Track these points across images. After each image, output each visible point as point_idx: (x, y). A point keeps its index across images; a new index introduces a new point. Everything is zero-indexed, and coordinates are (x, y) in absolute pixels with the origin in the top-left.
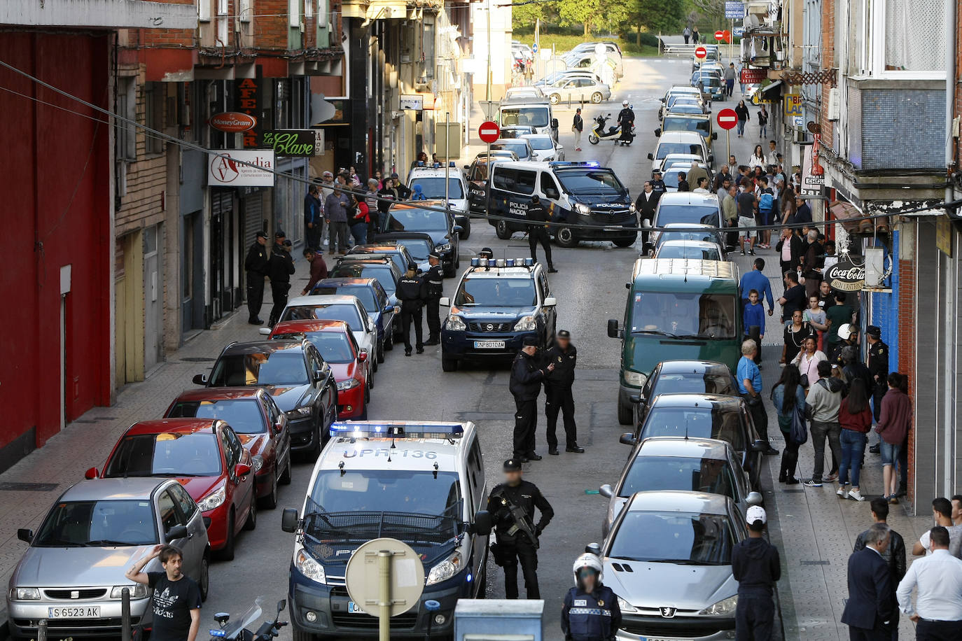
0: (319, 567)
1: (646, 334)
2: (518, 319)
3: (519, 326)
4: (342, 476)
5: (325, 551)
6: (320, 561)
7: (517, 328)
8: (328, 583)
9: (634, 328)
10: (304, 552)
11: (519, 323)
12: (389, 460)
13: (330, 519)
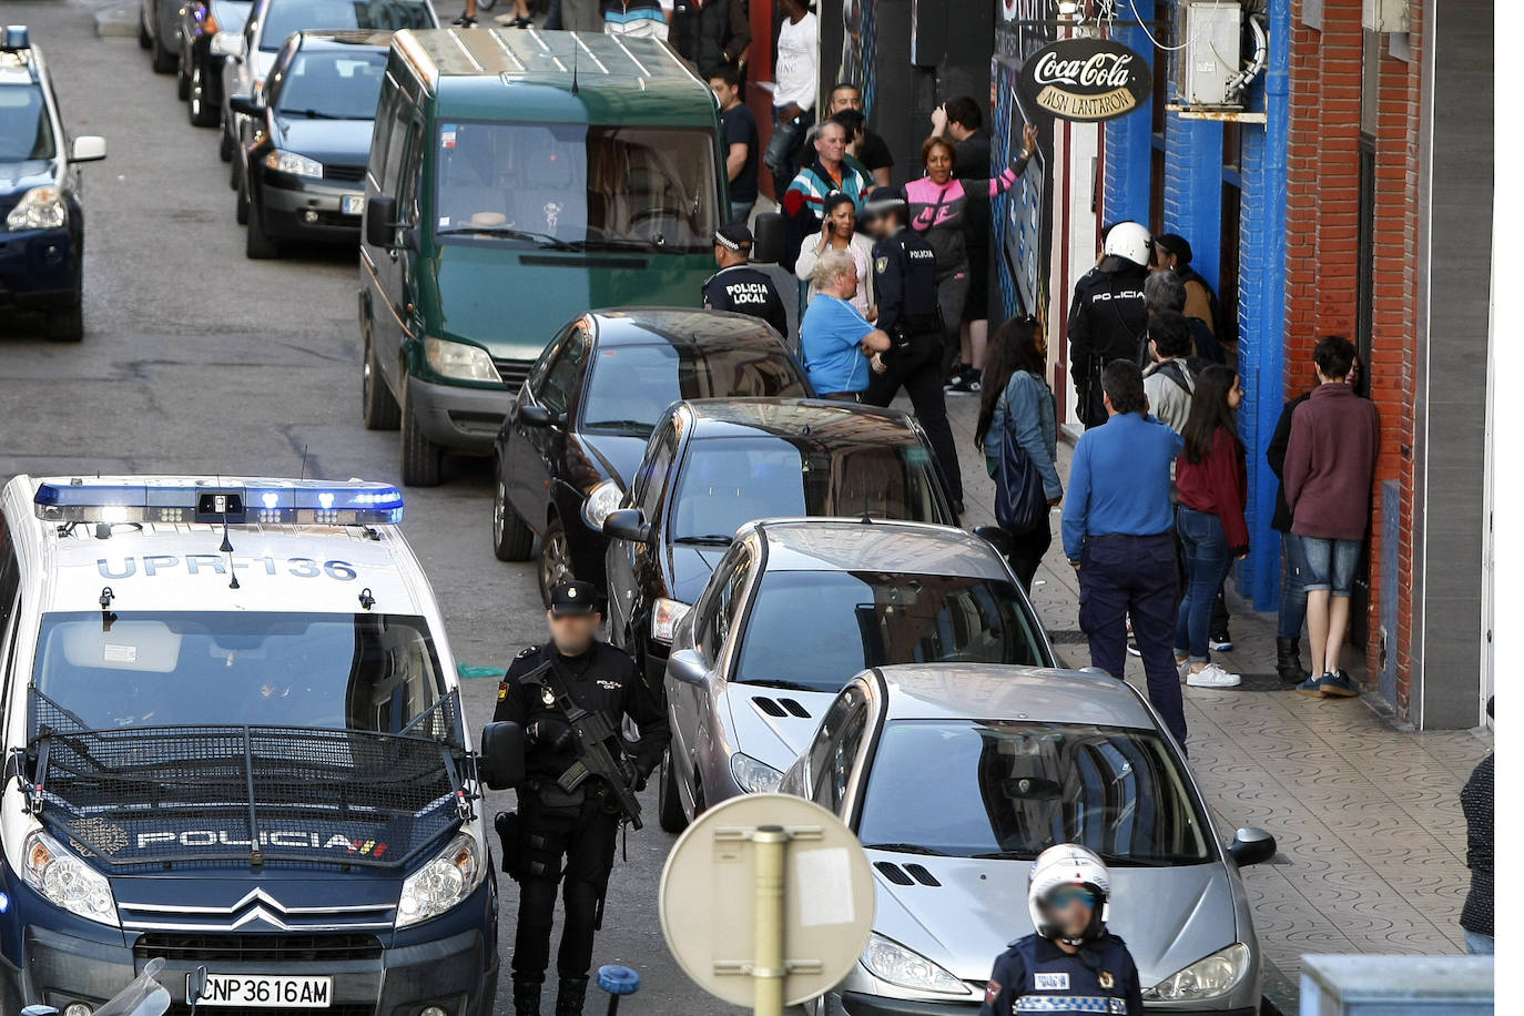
0: (96, 882)
1: (477, 237)
2: (19, 195)
3: (19, 214)
4: (106, 627)
5: (107, 837)
6: (96, 863)
7: (14, 220)
8: (126, 924)
9: (444, 222)
10: (41, 836)
11: (22, 206)
12: (235, 584)
13: (95, 748)
